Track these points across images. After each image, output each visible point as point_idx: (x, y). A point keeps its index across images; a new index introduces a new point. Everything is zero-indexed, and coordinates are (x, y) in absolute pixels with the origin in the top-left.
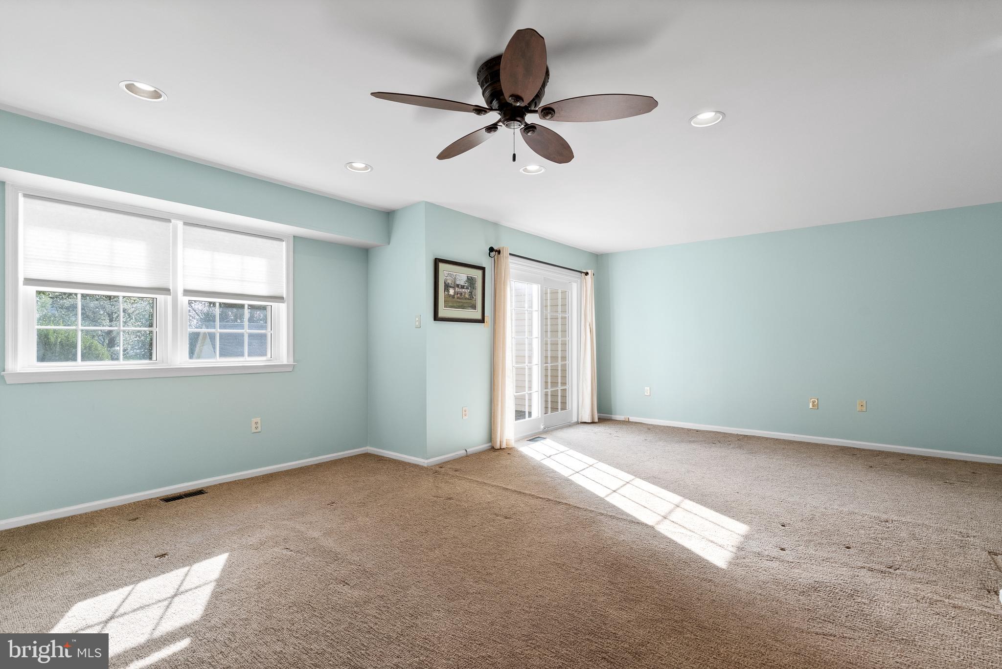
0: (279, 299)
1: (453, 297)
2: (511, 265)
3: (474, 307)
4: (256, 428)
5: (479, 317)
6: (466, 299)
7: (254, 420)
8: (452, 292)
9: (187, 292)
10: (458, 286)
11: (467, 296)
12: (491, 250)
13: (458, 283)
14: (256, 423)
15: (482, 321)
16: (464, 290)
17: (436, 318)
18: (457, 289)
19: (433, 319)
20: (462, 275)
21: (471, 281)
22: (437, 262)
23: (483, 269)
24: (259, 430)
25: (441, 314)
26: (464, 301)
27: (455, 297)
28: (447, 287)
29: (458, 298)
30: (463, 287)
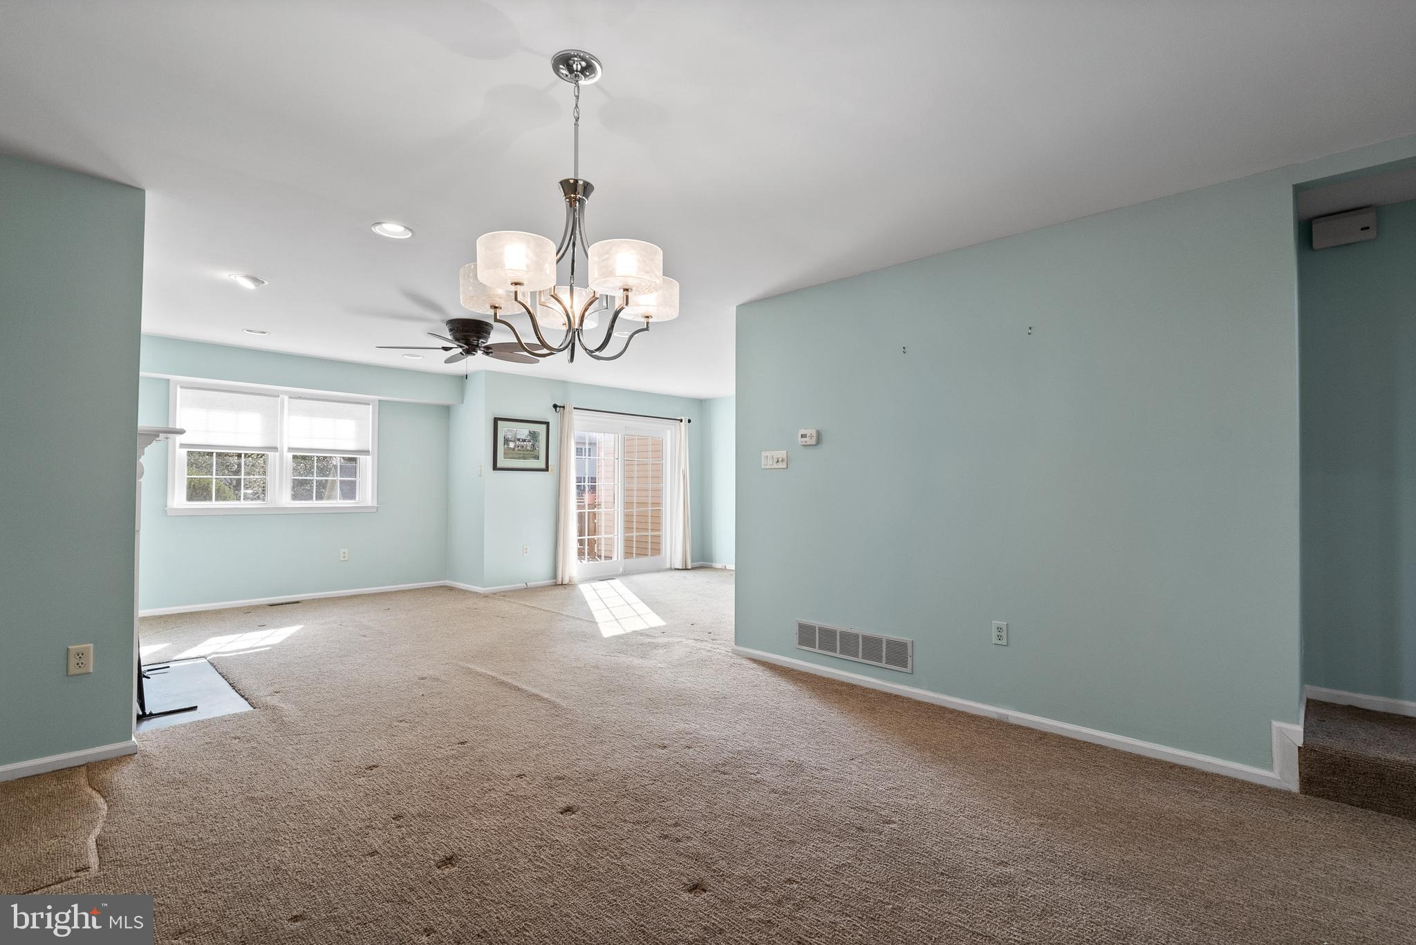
0: (366, 452)
1: (514, 449)
2: (575, 417)
3: (537, 457)
4: (344, 557)
5: (544, 466)
6: (527, 450)
7: (342, 550)
8: (512, 445)
9: (290, 449)
10: (519, 440)
11: (529, 448)
12: (555, 406)
13: (518, 437)
14: (344, 553)
15: (547, 469)
16: (525, 443)
17: (495, 468)
18: (517, 442)
19: (492, 469)
20: (523, 431)
21: (534, 435)
22: (496, 420)
23: (547, 424)
24: (346, 559)
25: (499, 465)
26: (527, 453)
27: (516, 449)
28: (506, 441)
29: (519, 450)
30: (524, 441)
